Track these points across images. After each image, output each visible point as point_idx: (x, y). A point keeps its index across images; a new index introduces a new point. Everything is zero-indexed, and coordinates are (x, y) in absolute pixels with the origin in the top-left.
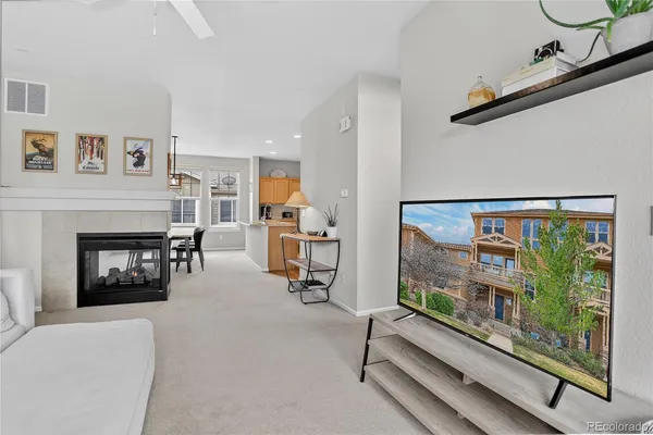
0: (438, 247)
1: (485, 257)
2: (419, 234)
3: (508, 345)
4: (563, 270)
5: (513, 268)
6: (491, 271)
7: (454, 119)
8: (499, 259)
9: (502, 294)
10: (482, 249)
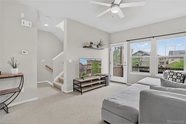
0: (83, 66)
1: (88, 66)
2: (81, 64)
3: (91, 75)
4: (96, 65)
5: (91, 66)
6: (89, 67)
7: (84, 47)
8: (89, 66)
9: (90, 70)
10: (88, 65)
